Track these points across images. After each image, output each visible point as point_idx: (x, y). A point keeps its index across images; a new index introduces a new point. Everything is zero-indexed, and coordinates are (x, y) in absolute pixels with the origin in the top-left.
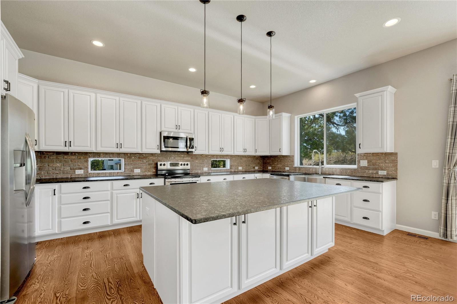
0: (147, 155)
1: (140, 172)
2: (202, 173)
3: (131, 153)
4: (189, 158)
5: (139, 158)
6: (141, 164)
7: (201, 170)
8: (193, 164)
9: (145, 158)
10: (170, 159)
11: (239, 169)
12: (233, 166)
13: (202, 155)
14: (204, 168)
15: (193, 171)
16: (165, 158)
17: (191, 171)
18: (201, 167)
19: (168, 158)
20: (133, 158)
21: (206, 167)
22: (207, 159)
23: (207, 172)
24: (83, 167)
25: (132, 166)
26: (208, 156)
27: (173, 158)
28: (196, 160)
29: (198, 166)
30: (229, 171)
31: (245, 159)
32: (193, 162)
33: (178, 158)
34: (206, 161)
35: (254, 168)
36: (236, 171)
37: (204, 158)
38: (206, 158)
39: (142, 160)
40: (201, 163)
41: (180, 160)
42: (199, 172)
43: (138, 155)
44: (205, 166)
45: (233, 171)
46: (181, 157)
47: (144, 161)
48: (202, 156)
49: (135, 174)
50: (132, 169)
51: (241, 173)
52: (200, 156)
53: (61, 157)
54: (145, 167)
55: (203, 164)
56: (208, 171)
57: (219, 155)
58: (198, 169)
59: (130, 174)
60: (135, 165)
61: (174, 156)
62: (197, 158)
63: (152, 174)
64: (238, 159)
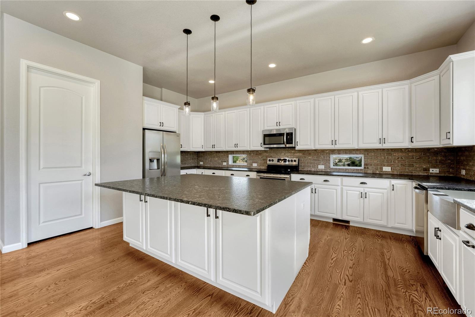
0: (262, 152)
1: (256, 166)
2: (317, 171)
3: (251, 151)
4: (301, 154)
5: (256, 154)
6: (258, 159)
7: (315, 167)
8: (305, 160)
9: (260, 154)
10: (280, 155)
11: (384, 170)
12: (371, 165)
13: (317, 150)
14: (319, 166)
15: (305, 168)
16: (276, 154)
17: (303, 168)
18: (316, 165)
19: (279, 154)
20: (252, 154)
21: (323, 164)
22: (324, 155)
23: (323, 171)
24: (226, 161)
25: (251, 161)
26: (325, 151)
27: (283, 154)
28: (309, 156)
29: (311, 163)
30: (361, 172)
31: (401, 154)
32: (305, 158)
33: (288, 154)
34: (322, 157)
35: (427, 170)
36: (378, 172)
37: (319, 154)
38: (322, 153)
39: (258, 156)
40: (316, 160)
41: (290, 156)
42: (313, 170)
43: (255, 152)
44: (321, 163)
45: (369, 171)
46: (292, 153)
47: (260, 157)
48: (317, 152)
49: (253, 168)
50: (251, 163)
51: (390, 176)
52: (314, 151)
53: (218, 154)
54: (260, 162)
55: (318, 160)
56: (325, 169)
57: (342, 150)
58: (312, 166)
59: (250, 167)
60: (253, 160)
61: (284, 152)
62: (310, 154)
63: (265, 168)
64: (381, 154)
